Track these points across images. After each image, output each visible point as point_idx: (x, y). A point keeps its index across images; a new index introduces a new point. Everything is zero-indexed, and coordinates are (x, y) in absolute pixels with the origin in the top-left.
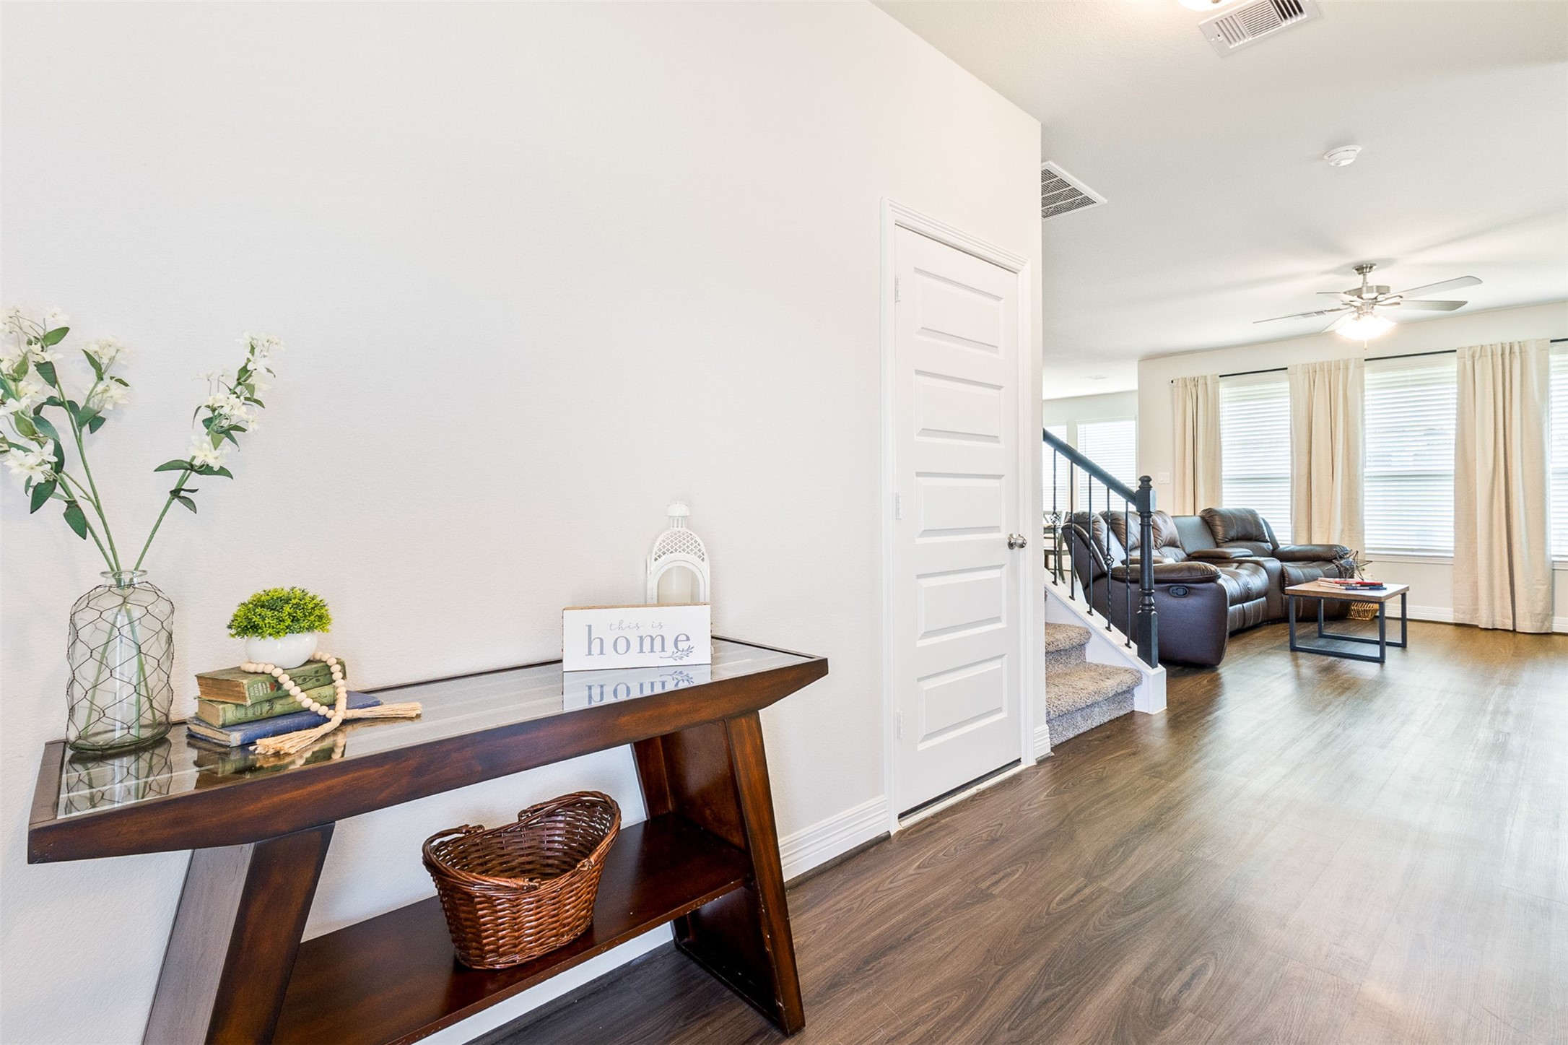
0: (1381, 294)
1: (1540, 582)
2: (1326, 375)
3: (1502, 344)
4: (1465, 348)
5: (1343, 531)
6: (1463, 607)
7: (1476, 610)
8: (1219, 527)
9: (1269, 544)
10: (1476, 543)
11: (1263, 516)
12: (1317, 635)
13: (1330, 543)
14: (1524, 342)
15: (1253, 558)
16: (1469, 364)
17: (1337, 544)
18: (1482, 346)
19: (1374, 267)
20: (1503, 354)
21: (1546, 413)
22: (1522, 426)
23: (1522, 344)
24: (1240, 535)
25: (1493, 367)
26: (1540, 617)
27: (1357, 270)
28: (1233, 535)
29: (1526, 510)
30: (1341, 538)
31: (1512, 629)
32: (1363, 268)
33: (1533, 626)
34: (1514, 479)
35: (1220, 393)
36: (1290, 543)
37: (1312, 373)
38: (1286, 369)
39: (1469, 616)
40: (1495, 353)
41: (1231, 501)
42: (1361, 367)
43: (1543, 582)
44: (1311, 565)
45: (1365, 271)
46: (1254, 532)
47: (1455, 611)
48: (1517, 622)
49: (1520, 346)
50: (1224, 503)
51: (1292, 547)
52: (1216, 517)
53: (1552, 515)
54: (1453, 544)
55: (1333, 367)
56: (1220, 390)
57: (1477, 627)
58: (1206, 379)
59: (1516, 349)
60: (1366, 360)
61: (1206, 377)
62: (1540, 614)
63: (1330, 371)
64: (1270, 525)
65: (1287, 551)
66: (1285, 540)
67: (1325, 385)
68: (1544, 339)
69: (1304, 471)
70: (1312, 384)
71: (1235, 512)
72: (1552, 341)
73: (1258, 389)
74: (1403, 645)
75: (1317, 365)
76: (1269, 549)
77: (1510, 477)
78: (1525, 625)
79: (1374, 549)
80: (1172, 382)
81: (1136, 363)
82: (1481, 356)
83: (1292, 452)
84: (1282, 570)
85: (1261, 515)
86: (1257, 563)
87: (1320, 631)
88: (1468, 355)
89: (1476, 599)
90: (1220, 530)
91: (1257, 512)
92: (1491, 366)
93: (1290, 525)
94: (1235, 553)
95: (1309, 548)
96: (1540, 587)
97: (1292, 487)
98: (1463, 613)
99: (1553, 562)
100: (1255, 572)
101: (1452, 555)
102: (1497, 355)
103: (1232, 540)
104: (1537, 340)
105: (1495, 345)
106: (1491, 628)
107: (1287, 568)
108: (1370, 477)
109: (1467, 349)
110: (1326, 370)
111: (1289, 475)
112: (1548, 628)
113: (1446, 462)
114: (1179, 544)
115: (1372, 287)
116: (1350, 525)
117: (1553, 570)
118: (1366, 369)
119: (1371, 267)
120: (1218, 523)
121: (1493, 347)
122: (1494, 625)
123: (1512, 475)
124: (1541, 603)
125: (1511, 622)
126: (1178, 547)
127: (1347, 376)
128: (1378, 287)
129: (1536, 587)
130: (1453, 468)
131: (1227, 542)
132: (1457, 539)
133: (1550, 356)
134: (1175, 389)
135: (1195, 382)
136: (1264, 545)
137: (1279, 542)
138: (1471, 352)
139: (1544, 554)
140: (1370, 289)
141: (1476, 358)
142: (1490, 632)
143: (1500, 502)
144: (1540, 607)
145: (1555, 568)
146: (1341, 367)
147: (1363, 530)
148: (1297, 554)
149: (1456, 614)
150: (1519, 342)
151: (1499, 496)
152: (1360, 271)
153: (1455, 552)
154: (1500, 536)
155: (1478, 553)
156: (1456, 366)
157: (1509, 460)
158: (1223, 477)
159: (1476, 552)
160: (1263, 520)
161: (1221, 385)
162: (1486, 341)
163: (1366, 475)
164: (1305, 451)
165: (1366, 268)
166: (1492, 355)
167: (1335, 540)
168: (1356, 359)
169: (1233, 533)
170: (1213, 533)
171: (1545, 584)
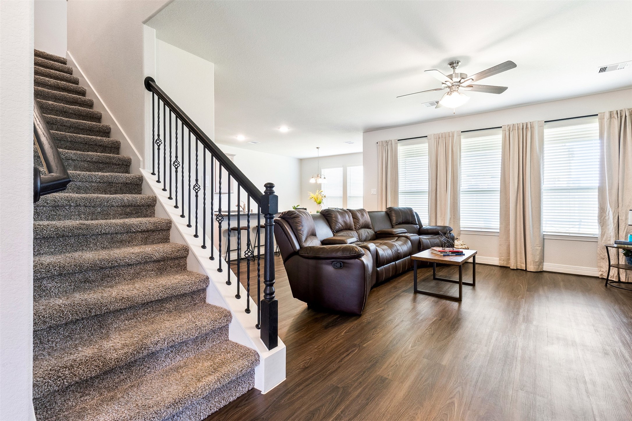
0: (462, 78)
1: (538, 245)
2: (444, 140)
3: (522, 123)
4: (506, 125)
5: (451, 219)
6: (503, 257)
7: (509, 259)
8: (394, 217)
9: (418, 225)
10: (509, 225)
11: (416, 211)
12: (432, 277)
13: (445, 225)
14: (532, 122)
15: (406, 234)
16: (507, 133)
17: (448, 226)
18: (513, 124)
19: (460, 63)
20: (523, 129)
21: (542, 159)
22: (531, 165)
23: (531, 123)
24: (404, 221)
25: (518, 135)
26: (538, 263)
27: (450, 65)
28: (400, 221)
29: (532, 209)
30: (450, 222)
31: (525, 269)
32: (453, 63)
33: (534, 267)
34: (527, 193)
35: (398, 149)
36: (428, 224)
37: (439, 138)
38: (427, 136)
39: (506, 262)
40: (519, 128)
41: (402, 204)
42: (460, 136)
43: (539, 245)
44: (434, 237)
45: (454, 65)
46: (411, 220)
47: (500, 260)
48: (527, 266)
49: (531, 124)
50: (399, 204)
51: (428, 227)
52: (393, 212)
53: (544, 211)
54: (499, 226)
55: (447, 135)
56: (398, 147)
57: (509, 267)
58: (392, 142)
59: (529, 126)
60: (462, 132)
61: (392, 140)
62: (537, 262)
63: (445, 137)
64: (419, 215)
65: (425, 229)
66: (425, 222)
67: (443, 145)
68: (542, 121)
69: (434, 188)
70: (438, 143)
71: (402, 209)
72: (545, 122)
73: (415, 147)
74: (473, 285)
75: (440, 134)
76: (417, 228)
77: (525, 192)
78: (531, 268)
79: (464, 228)
80: (377, 143)
81: (362, 133)
82: (513, 130)
83: (429, 179)
84: (420, 240)
85: (415, 210)
86: (407, 237)
87: (434, 275)
88: (507, 129)
89: (509, 254)
90: (394, 219)
91: (413, 209)
92: (517, 135)
93: (428, 216)
94: (397, 231)
95: (435, 227)
96: (538, 248)
97: (429, 197)
98: (503, 261)
99: (544, 235)
100: (405, 243)
101: (498, 231)
102: (520, 129)
103: (400, 224)
104: (539, 121)
105: (519, 124)
106: (516, 269)
107: (422, 239)
108: (463, 191)
109: (506, 126)
110: (444, 137)
111: (428, 191)
112: (541, 269)
113: (497, 184)
114: (371, 226)
115: (458, 73)
116: (454, 216)
117: (544, 239)
118: (462, 137)
119: (458, 63)
120: (393, 215)
121: (519, 125)
122: (517, 267)
123: (526, 191)
124: (538, 256)
125: (525, 265)
126: (370, 228)
127: (453, 139)
128: (461, 74)
129: (536, 248)
130: (499, 187)
131: (397, 225)
132: (501, 223)
133: (545, 130)
134: (379, 147)
135: (387, 142)
136: (415, 226)
137: (422, 224)
138: (508, 128)
139: (540, 231)
140: (457, 76)
141: (511, 131)
142: (515, 271)
143: (520, 205)
144: (537, 259)
145: (545, 238)
146: (451, 136)
147: (460, 219)
148: (429, 231)
149: (500, 261)
150: (530, 122)
151: (520, 201)
152: (452, 66)
153: (500, 229)
154: (520, 222)
155: (510, 230)
156: (501, 135)
157: (524, 184)
158: (399, 191)
159: (509, 230)
160: (416, 213)
161: (399, 145)
162: (515, 122)
163: (461, 190)
164: (434, 178)
165: (455, 63)
166: (518, 129)
167: (447, 225)
168: (457, 131)
169: (400, 220)
170: (390, 220)
171: (540, 247)
